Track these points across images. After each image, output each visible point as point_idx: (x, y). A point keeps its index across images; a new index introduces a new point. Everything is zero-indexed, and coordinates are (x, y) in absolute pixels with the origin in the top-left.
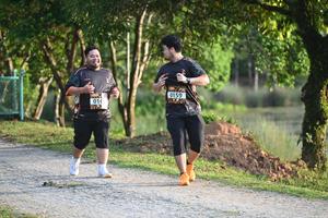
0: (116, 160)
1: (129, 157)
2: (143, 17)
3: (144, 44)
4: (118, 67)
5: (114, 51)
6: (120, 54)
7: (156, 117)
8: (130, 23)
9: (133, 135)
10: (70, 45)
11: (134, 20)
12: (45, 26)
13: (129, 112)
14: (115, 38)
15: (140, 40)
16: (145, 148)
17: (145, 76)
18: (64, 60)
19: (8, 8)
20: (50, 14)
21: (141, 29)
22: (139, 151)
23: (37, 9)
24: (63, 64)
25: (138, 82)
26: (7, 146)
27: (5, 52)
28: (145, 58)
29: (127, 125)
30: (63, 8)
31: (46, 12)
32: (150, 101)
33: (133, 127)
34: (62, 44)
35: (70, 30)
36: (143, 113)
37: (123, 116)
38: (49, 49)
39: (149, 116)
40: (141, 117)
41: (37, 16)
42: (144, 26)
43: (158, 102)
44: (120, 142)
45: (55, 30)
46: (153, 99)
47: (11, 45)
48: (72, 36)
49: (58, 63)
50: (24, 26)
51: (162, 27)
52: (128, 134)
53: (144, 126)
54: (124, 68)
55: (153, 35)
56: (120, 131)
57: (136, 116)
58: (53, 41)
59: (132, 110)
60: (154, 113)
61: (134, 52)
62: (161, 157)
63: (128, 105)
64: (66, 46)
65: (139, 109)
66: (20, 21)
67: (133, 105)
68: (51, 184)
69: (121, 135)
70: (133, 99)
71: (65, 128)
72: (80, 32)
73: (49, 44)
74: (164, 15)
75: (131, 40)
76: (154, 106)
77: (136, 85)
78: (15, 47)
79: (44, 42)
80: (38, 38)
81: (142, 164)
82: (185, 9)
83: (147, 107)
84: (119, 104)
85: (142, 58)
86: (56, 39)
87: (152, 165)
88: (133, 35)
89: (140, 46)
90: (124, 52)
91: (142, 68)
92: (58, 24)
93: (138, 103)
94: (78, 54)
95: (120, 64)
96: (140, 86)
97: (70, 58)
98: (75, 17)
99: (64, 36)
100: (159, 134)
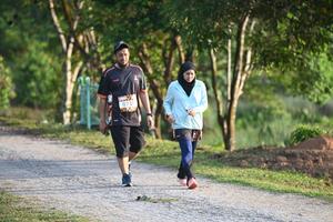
0: (214, 174)
1: (227, 172)
2: (245, 24)
3: (246, 53)
4: (219, 77)
5: (214, 59)
6: (221, 63)
7: (258, 130)
8: (231, 29)
9: (233, 148)
10: (168, 52)
11: (236, 26)
12: (142, 32)
13: (229, 124)
14: (215, 45)
15: (242, 48)
16: (245, 162)
17: (247, 86)
18: (162, 68)
19: (103, 13)
20: (147, 19)
21: (243, 36)
22: (239, 166)
23: (133, 14)
24: (159, 73)
25: (239, 92)
26: (99, 157)
27: (98, 58)
28: (247, 67)
29: (227, 138)
30: (161, 13)
31: (143, 17)
32: (252, 113)
33: (233, 140)
34: (160, 51)
35: (167, 36)
36: (244, 126)
37: (223, 129)
38: (145, 56)
39: (250, 129)
40: (242, 131)
41: (133, 21)
42: (247, 33)
43: (260, 115)
44: (219, 156)
45: (152, 36)
46: (254, 111)
47: (105, 51)
48: (169, 42)
49: (155, 71)
50: (120, 32)
51: (265, 34)
52: (228, 147)
53: (245, 140)
54: (224, 77)
55: (255, 43)
56: (220, 145)
57: (236, 128)
58: (149, 48)
59: (232, 122)
60: (255, 127)
61: (235, 61)
62: (262, 172)
63: (228, 117)
64: (164, 53)
65: (240, 121)
66: (116, 26)
67: (233, 117)
68: (145, 199)
69: (221, 149)
70: (234, 111)
71: (161, 141)
72: (179, 39)
73: (146, 51)
74: (268, 21)
75: (232, 48)
76: (256, 119)
77: (237, 96)
78: (109, 54)
79: (140, 49)
80: (135, 44)
81: (242, 179)
82: (290, 15)
83: (249, 120)
84: (219, 116)
85: (244, 67)
86: (153, 45)
87: (252, 181)
88: (235, 43)
89: (241, 54)
90: (224, 61)
91: (244, 78)
92: (155, 30)
93: (239, 115)
94: (176, 62)
95: (220, 73)
96: (241, 98)
97: (167, 66)
98: (174, 23)
99: (161, 42)
100: (260, 148)
